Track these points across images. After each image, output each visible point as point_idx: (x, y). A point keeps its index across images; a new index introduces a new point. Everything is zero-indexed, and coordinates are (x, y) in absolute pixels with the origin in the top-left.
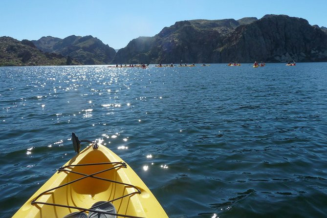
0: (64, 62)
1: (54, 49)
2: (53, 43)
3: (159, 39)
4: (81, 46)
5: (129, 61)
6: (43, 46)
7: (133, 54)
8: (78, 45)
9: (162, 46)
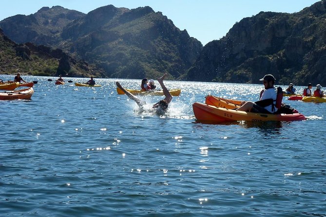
0: (52, 67)
1: (64, 36)
2: (64, 23)
3: (312, 21)
4: (122, 33)
5: (228, 73)
6: (40, 30)
7: (239, 57)
8: (116, 29)
9: (315, 39)
